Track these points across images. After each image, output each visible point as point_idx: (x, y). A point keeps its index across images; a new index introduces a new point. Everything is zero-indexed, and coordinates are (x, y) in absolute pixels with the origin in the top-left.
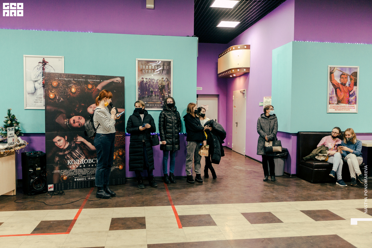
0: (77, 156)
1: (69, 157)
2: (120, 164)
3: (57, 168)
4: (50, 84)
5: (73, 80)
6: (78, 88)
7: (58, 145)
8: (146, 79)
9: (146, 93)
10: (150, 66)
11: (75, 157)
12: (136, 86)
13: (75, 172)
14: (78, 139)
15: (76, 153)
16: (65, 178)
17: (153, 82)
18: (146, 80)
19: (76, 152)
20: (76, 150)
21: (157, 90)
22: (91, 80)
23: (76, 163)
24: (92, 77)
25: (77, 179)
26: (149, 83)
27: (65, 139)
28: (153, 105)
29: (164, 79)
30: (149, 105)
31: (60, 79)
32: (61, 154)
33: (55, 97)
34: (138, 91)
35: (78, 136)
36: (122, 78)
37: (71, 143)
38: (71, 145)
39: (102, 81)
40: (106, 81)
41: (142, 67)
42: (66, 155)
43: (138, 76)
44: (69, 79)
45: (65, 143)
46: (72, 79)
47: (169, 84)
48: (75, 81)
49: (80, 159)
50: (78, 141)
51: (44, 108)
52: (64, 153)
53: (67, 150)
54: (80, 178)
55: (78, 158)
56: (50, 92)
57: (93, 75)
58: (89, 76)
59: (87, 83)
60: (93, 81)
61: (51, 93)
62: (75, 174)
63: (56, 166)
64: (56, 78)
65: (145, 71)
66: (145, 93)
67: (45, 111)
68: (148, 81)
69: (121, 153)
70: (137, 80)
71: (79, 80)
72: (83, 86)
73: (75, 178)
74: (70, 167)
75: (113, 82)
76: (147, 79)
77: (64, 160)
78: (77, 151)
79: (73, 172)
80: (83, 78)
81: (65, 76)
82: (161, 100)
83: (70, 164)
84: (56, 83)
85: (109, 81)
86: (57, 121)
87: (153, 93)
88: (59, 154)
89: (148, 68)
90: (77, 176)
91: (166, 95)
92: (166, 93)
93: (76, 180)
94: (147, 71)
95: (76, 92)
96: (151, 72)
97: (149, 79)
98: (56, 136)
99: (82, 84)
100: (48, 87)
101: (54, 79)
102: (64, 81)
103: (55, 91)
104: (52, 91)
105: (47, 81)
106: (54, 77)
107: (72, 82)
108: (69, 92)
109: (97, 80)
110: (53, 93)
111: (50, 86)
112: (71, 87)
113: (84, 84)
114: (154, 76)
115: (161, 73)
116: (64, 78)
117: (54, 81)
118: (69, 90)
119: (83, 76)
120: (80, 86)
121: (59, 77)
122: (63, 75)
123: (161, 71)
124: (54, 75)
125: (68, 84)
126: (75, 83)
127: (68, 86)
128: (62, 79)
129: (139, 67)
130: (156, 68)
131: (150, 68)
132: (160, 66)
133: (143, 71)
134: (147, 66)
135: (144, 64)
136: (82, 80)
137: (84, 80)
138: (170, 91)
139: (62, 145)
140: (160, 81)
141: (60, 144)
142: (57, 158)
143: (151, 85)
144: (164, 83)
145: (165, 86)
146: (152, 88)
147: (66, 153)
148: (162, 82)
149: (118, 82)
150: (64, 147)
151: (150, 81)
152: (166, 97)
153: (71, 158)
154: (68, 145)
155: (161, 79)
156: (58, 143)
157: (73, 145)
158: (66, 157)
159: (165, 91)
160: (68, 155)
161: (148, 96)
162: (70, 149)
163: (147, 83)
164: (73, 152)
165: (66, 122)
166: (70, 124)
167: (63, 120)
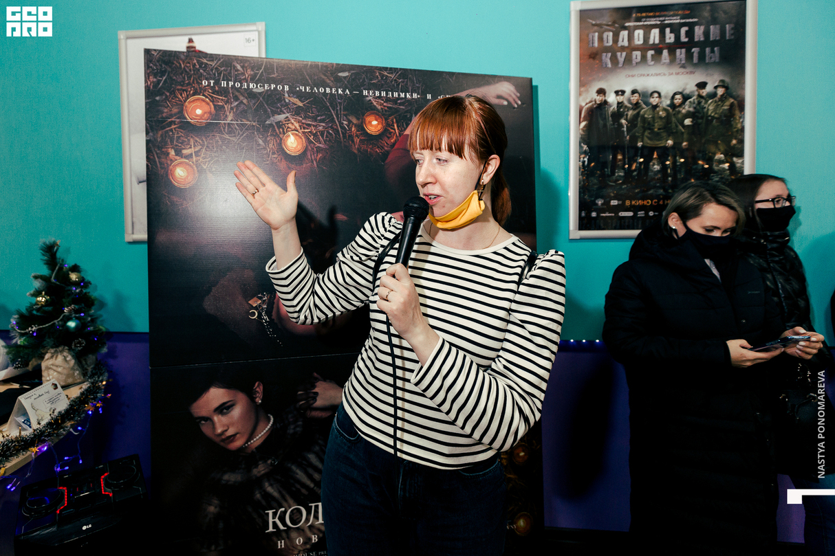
0: (312, 486)
1: (276, 494)
4: (175, 110)
5: (292, 92)
6: (315, 135)
7: (219, 431)
8: (620, 93)
9: (620, 157)
10: (636, 32)
11: (303, 491)
14: (317, 393)
15: (310, 470)
17: (655, 107)
18: (620, 98)
19: (310, 465)
21: (670, 142)
22: (377, 93)
23: (307, 520)
24: (382, 76)
26: (631, 114)
27: (252, 398)
28: (651, 214)
29: (709, 89)
30: (631, 214)
31: (224, 84)
32: (231, 478)
33: (201, 181)
34: (581, 153)
35: (317, 380)
36: (527, 88)
37: (282, 421)
38: (285, 427)
39: (429, 96)
41: (601, 39)
42: (258, 482)
43: (583, 83)
44: (273, 86)
45: (253, 419)
46: (287, 88)
47: (737, 112)
48: (301, 96)
50: (319, 403)
51: (144, 236)
52: (249, 470)
53: (261, 459)
56: (172, 152)
57: (386, 69)
58: (370, 71)
59: (359, 108)
60: (387, 100)
61: (179, 160)
64: (205, 83)
65: (614, 59)
66: (615, 157)
67: (145, 247)
68: (629, 101)
69: (522, 454)
70: (576, 101)
71: (322, 90)
72: (341, 124)
74: (281, 546)
76: (623, 92)
77: (248, 508)
78: (312, 458)
80: (338, 82)
81: (250, 72)
83: (282, 528)
84: (207, 108)
86: (210, 304)
87: (652, 159)
88: (220, 479)
89: (626, 43)
91: (720, 161)
92: (719, 156)
94: (621, 57)
95: (304, 153)
96: (644, 57)
97: (634, 92)
98: (206, 388)
99: (337, 111)
100: (163, 128)
101: (196, 86)
102: (244, 96)
103: (199, 151)
104: (185, 152)
105: (158, 98)
106: (194, 74)
107: (287, 105)
108: (274, 153)
109: (405, 95)
110: (189, 157)
111: (173, 123)
112: (283, 129)
113: (346, 115)
114: (659, 77)
115: (695, 60)
116: (247, 82)
117: (194, 94)
118: (271, 146)
119: (340, 74)
120: (327, 123)
121: (219, 74)
122: (242, 67)
123: (695, 50)
124: (194, 65)
125: (265, 111)
126: (300, 107)
127: (267, 122)
128: (238, 85)
129: (583, 40)
130: (667, 37)
131: (639, 40)
132: (691, 27)
133: (603, 57)
134: (625, 34)
135: (608, 26)
136: (337, 91)
137: (344, 91)
138: (741, 142)
139: (238, 435)
140: (686, 98)
141: (225, 429)
142: (210, 505)
143: (644, 119)
144: (710, 107)
145: (712, 121)
146: (646, 134)
147: (259, 475)
148: (699, 103)
149: (506, 103)
150: (247, 442)
151: (637, 103)
152: (715, 172)
153: (283, 497)
154: (267, 429)
155: (696, 88)
156: (218, 425)
157: (294, 428)
158: (260, 493)
159: (716, 143)
160: (269, 481)
161: (625, 173)
162: (281, 452)
163: (623, 112)
164: (293, 464)
165: (256, 308)
166: (276, 321)
167: (244, 302)
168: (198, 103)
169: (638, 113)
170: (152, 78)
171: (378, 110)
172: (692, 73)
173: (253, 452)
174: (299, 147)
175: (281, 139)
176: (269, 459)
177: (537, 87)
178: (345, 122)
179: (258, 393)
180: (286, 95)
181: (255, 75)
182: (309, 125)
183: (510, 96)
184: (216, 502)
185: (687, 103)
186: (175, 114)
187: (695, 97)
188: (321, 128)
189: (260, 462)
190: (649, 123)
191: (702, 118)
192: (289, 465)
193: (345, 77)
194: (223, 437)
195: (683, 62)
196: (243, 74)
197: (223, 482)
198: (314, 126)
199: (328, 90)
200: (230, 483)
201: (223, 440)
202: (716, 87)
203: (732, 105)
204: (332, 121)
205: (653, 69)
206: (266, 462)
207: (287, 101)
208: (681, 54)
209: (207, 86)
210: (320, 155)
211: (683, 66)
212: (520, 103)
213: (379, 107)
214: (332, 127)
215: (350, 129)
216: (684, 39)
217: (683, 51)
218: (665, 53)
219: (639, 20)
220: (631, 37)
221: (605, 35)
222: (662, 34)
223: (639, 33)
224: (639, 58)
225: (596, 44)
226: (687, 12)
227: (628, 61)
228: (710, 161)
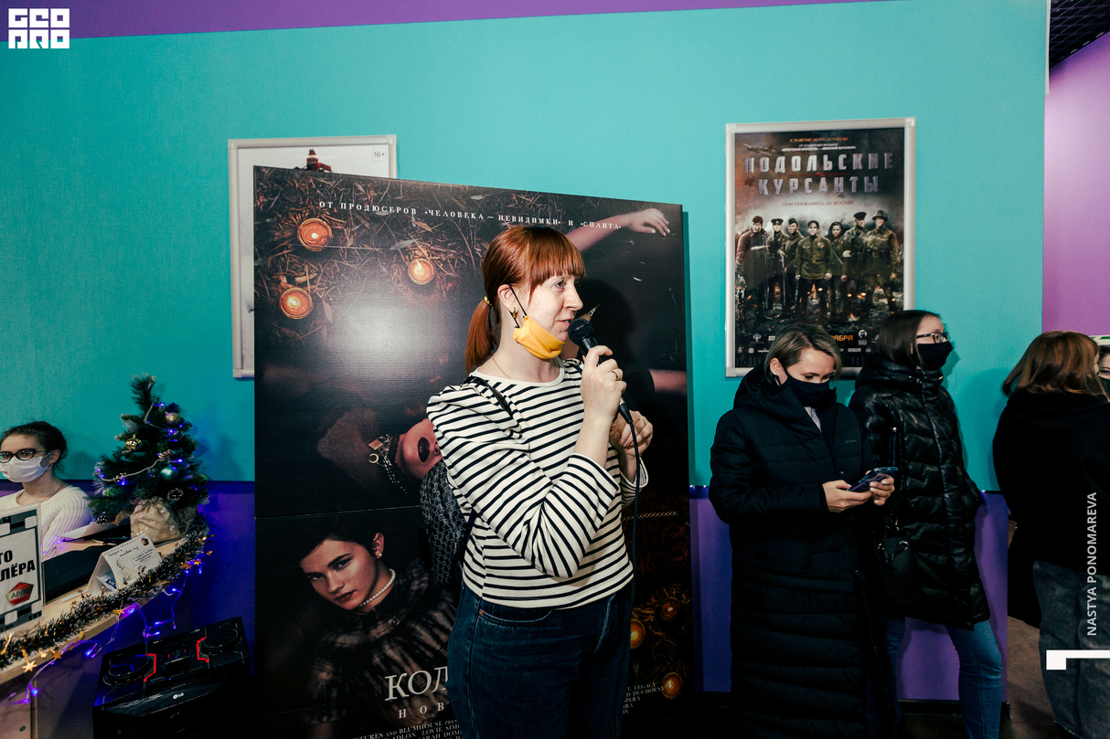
0: (438, 647)
1: (397, 658)
2: (668, 671)
3: (325, 725)
4: (288, 234)
5: (420, 216)
6: (445, 263)
7: (334, 588)
8: (777, 222)
9: (777, 290)
10: (794, 158)
11: (428, 653)
12: (723, 260)
15: (437, 631)
17: (813, 237)
18: (778, 228)
19: (437, 625)
20: (436, 609)
21: (829, 275)
22: (514, 219)
23: (432, 685)
24: (520, 200)
26: (788, 243)
27: (372, 552)
29: (868, 219)
31: (343, 206)
32: (347, 640)
33: (316, 313)
34: (737, 285)
36: (676, 215)
38: (409, 583)
39: (571, 223)
40: (592, 224)
41: (757, 164)
42: (377, 645)
43: (739, 211)
44: (398, 209)
45: (372, 576)
46: (414, 211)
47: (896, 244)
48: (429, 220)
51: (250, 371)
52: (367, 631)
53: (381, 618)
56: (284, 280)
57: (523, 192)
58: (507, 194)
61: (292, 288)
63: (320, 719)
64: (322, 204)
65: (771, 187)
66: (772, 290)
68: (787, 230)
69: (670, 609)
70: (732, 229)
71: (453, 214)
72: (474, 251)
74: (403, 714)
75: (626, 231)
76: (781, 221)
77: (367, 675)
78: (439, 616)
80: (471, 205)
81: (372, 193)
82: (850, 324)
83: (403, 695)
84: (324, 232)
85: (606, 226)
86: (324, 447)
87: (810, 292)
88: (334, 642)
89: (783, 170)
91: (880, 296)
92: (879, 290)
94: (778, 184)
95: (432, 283)
96: (801, 185)
97: (791, 221)
98: (319, 541)
99: (469, 236)
100: (275, 252)
101: (312, 207)
102: (365, 220)
103: (315, 278)
104: (298, 279)
105: (268, 220)
106: (310, 194)
107: (414, 230)
108: (398, 282)
109: (545, 221)
110: (303, 285)
111: (286, 247)
112: (409, 256)
113: (479, 242)
114: (817, 206)
115: (854, 189)
116: (369, 204)
117: (309, 217)
118: (395, 274)
119: (473, 198)
120: (458, 250)
121: (339, 195)
122: (365, 188)
123: (854, 179)
124: (310, 185)
125: (390, 237)
126: (428, 232)
127: (392, 249)
128: (359, 207)
129: (739, 165)
130: (825, 164)
131: (796, 167)
132: (849, 154)
133: (760, 184)
134: (781, 160)
135: (764, 150)
136: (470, 215)
137: (477, 216)
138: (901, 275)
139: (355, 593)
140: (844, 229)
141: (341, 585)
142: (322, 671)
143: (802, 251)
144: (868, 238)
145: (871, 252)
146: (804, 266)
147: (378, 637)
148: (858, 234)
149: (654, 231)
150: (365, 601)
151: (795, 233)
152: (875, 307)
154: (388, 585)
155: (854, 219)
156: (332, 582)
157: (419, 584)
158: (380, 657)
159: (875, 277)
160: (389, 643)
161: (783, 307)
162: (403, 611)
163: (781, 242)
164: (417, 623)
165: (377, 452)
166: (399, 465)
167: (363, 445)
168: (314, 227)
169: (796, 244)
170: (262, 199)
172: (850, 202)
173: (371, 611)
174: (427, 276)
175: (407, 268)
176: (389, 618)
177: (687, 213)
178: (478, 250)
179: (378, 545)
180: (413, 219)
181: (379, 196)
182: (439, 252)
183: (659, 223)
184: (329, 667)
185: (846, 234)
186: (288, 238)
187: (853, 228)
188: (451, 255)
189: (380, 623)
190: (807, 255)
191: (861, 250)
192: (413, 625)
193: (478, 201)
194: (338, 595)
195: (841, 191)
196: (365, 195)
197: (338, 645)
198: (444, 253)
199: (460, 215)
200: (345, 646)
201: (338, 599)
202: (874, 218)
203: (891, 237)
204: (464, 247)
205: (811, 197)
206: (386, 621)
207: (414, 225)
208: (839, 182)
209: (325, 207)
210: (450, 285)
211: (841, 196)
212: (669, 231)
214: (463, 255)
216: (842, 167)
217: (842, 179)
218: (823, 180)
219: (796, 145)
220: (788, 163)
221: (761, 161)
222: (820, 162)
223: (796, 160)
224: (796, 185)
225: (752, 170)
226: (845, 139)
227: (785, 188)
228: (870, 294)
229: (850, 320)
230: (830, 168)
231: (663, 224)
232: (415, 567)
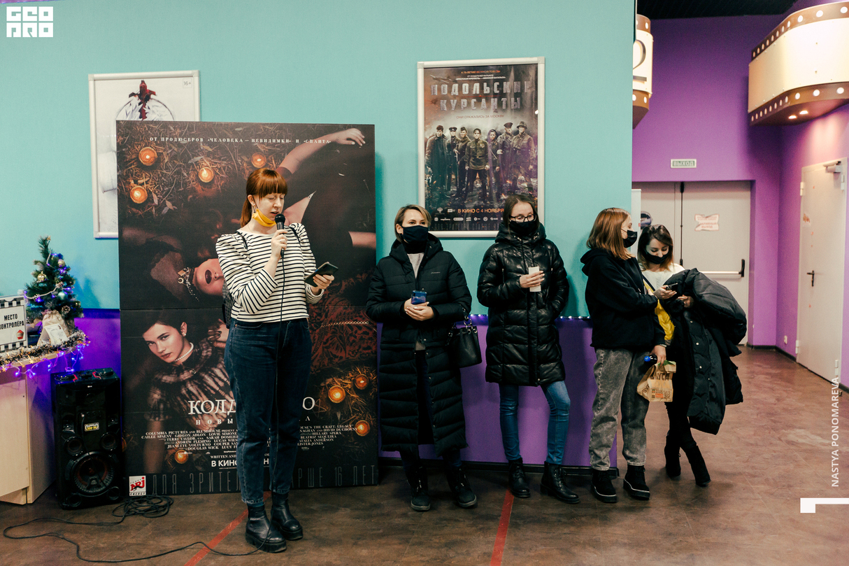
0: (218, 389)
1: (195, 392)
2: (360, 419)
3: (156, 423)
4: (134, 157)
5: (205, 142)
6: (220, 169)
7: (160, 350)
8: (453, 129)
9: (453, 177)
10: (464, 85)
11: (212, 392)
12: (417, 156)
13: (212, 441)
14: (220, 332)
15: (217, 380)
16: (181, 456)
17: (477, 141)
18: (453, 134)
19: (217, 376)
20: (216, 367)
21: (488, 167)
22: (261, 141)
23: (215, 409)
24: (265, 129)
25: (220, 463)
26: (460, 144)
27: (180, 333)
28: (476, 219)
29: (514, 128)
30: (461, 219)
31: (163, 139)
32: (168, 379)
33: (149, 199)
34: (426, 173)
35: (220, 324)
36: (368, 131)
37: (199, 347)
38: (200, 352)
39: (297, 141)
40: (311, 141)
41: (439, 90)
42: (184, 383)
43: (427, 122)
44: (193, 139)
45: (181, 345)
46: (202, 140)
47: (533, 145)
48: (211, 144)
49: (227, 397)
50: (221, 338)
51: (116, 234)
52: (179, 376)
53: (186, 369)
54: (229, 459)
55: (223, 393)
56: (132, 182)
57: (267, 124)
58: (256, 126)
59: (249, 150)
60: (268, 144)
61: (137, 186)
62: (212, 445)
63: (154, 419)
64: (151, 139)
65: (449, 104)
66: (450, 177)
67: (117, 241)
68: (459, 135)
69: (362, 382)
70: (423, 135)
71: (224, 140)
72: (237, 162)
73: (214, 459)
74: (198, 422)
76: (455, 129)
77: (179, 399)
78: (218, 372)
79: (205, 438)
80: (236, 134)
81: (178, 131)
82: (502, 201)
83: (198, 412)
84: (152, 155)
85: (321, 141)
86: (154, 274)
87: (475, 178)
88: (161, 379)
89: (457, 93)
90: (220, 451)
91: (522, 182)
92: (521, 177)
93: (217, 463)
94: (454, 103)
95: (212, 181)
96: (469, 104)
97: (463, 129)
98: (152, 324)
99: (234, 153)
100: (127, 167)
101: (146, 141)
102: (175, 146)
103: (148, 181)
104: (139, 181)
105: (124, 150)
106: (145, 134)
107: (202, 150)
108: (193, 181)
109: (281, 141)
110: (142, 184)
111: (133, 164)
112: (199, 166)
113: (240, 156)
114: (479, 118)
116: (177, 137)
117: (145, 146)
118: (191, 176)
119: (236, 129)
120: (227, 161)
121: (160, 134)
122: (174, 128)
123: (504, 100)
124: (145, 129)
125: (188, 155)
126: (210, 151)
127: (190, 162)
128: (171, 139)
129: (427, 90)
130: (485, 89)
131: (466, 91)
132: (501, 82)
133: (441, 103)
134: (456, 86)
135: (444, 79)
136: (234, 140)
137: (239, 140)
138: (536, 167)
139: (172, 353)
140: (498, 134)
141: (164, 349)
142: (155, 393)
143: (469, 149)
144: (515, 141)
145: (516, 151)
146: (471, 160)
147: (184, 379)
148: (507, 138)
149: (353, 143)
150: (178, 357)
151: (465, 137)
152: (519, 189)
153: (199, 394)
154: (189, 352)
155: (505, 127)
156: (159, 347)
157: (206, 353)
158: (185, 390)
159: (518, 168)
160: (191, 383)
161: (457, 189)
162: (198, 366)
163: (455, 144)
164: (206, 374)
165: (182, 277)
166: (195, 285)
167: (175, 273)
168: (147, 152)
169: (466, 145)
170: (121, 138)
171: (261, 151)
172: (501, 116)
173: (181, 364)
174: (209, 177)
175: (198, 173)
178: (239, 161)
179: (184, 329)
180: (201, 144)
181: (182, 132)
182: (216, 163)
183: (357, 138)
184: (159, 392)
185: (499, 138)
186: (134, 159)
188: (223, 165)
189: (185, 371)
190: (473, 152)
191: (509, 149)
192: (203, 375)
193: (240, 131)
194: (163, 354)
195: (496, 108)
196: (175, 132)
197: (163, 381)
198: (219, 163)
199: (228, 140)
200: (167, 382)
201: (163, 356)
202: (518, 127)
203: (529, 140)
204: (231, 160)
205: (476, 112)
206: (189, 371)
207: (202, 148)
208: (494, 102)
209: (153, 141)
210: (223, 182)
211: (496, 111)
212: (364, 142)
213: (262, 150)
214: (230, 164)
215: (243, 165)
216: (496, 91)
217: (496, 99)
218: (484, 100)
219: (465, 76)
220: (460, 89)
221: (442, 87)
222: (482, 88)
223: (466, 86)
224: (466, 104)
225: (436, 93)
226: (499, 72)
227: (458, 106)
228: (515, 180)
229: (502, 198)
230: (488, 92)
231: (360, 138)
232: (204, 343)
